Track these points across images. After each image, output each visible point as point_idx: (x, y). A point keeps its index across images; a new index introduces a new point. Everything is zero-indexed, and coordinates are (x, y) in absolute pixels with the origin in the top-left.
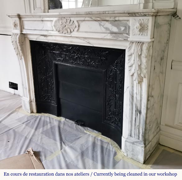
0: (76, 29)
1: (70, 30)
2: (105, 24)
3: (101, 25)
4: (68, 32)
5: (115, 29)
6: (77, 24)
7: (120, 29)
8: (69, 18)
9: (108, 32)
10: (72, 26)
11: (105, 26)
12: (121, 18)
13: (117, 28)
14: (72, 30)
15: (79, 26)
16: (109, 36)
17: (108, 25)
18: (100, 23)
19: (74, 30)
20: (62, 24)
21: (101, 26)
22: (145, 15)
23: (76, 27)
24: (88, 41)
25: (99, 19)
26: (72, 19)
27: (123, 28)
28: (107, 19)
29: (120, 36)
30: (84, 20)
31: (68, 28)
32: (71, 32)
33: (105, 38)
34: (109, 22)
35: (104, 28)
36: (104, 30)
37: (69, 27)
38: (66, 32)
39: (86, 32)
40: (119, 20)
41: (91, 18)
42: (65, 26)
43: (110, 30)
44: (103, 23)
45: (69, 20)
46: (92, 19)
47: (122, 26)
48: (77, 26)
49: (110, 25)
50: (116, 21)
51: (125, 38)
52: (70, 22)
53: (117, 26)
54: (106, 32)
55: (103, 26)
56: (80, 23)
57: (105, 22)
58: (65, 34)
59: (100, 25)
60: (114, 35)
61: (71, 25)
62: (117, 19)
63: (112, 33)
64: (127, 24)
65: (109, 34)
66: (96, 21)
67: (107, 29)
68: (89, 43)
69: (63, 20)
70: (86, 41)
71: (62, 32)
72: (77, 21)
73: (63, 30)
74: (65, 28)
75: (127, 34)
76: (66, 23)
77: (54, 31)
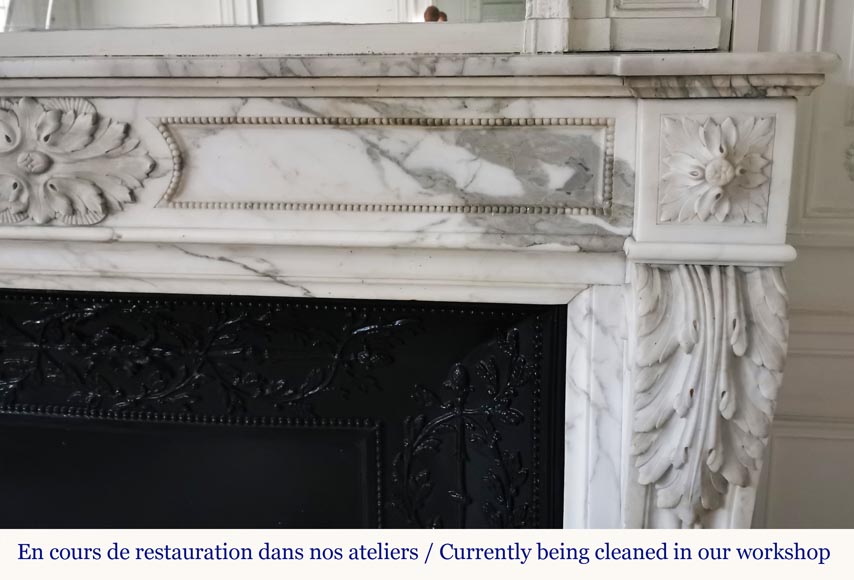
0: (159, 186)
1: (101, 195)
2: (417, 145)
3: (383, 153)
4: (73, 211)
5: (498, 181)
6: (162, 149)
7: (542, 181)
8: (85, 106)
9: (446, 199)
10: (119, 164)
11: (414, 161)
12: (544, 110)
13: (519, 173)
14: (118, 194)
15: (183, 162)
16: (456, 230)
17: (437, 152)
18: (373, 138)
19: (143, 195)
20: (17, 150)
21: (385, 162)
22: (759, 94)
23: (154, 166)
24: (262, 267)
25: (363, 111)
26: (116, 111)
27: (558, 176)
28: (437, 110)
29: (542, 226)
30: (232, 122)
31: (80, 177)
32: (107, 208)
33: (431, 241)
34: (451, 134)
35: (408, 172)
36: (409, 189)
37: (86, 167)
38: (60, 205)
39: (251, 206)
40: (530, 123)
41: (295, 102)
42: (49, 163)
43: (460, 184)
44: (396, 139)
45: (86, 121)
46: (305, 115)
47: (552, 159)
48: (168, 164)
49: (463, 153)
50: (508, 124)
51: (584, 242)
52: (92, 135)
53: (518, 161)
54: (423, 200)
55: (398, 162)
56: (188, 143)
57: (415, 134)
58: (48, 222)
59: (374, 152)
60: (497, 220)
61: (107, 156)
62: (516, 111)
63: (477, 206)
64: (596, 149)
65: (459, 217)
66: (335, 123)
67: (430, 178)
68: (271, 276)
69: (27, 115)
70: (245, 267)
71: (13, 209)
72: (166, 126)
73: (24, 198)
74: (43, 178)
75: (596, 210)
76: (53, 141)
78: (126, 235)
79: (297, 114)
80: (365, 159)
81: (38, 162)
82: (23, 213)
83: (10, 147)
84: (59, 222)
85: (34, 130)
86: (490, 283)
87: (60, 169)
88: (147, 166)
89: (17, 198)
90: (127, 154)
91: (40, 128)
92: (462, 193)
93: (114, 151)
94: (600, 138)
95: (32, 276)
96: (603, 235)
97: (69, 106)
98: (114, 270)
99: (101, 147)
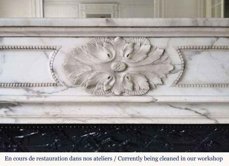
0: (174, 77)
4: (134, 89)
6: (177, 59)
8: (146, 41)
10: (158, 67)
14: (155, 81)
15: (185, 66)
19: (166, 82)
23: (174, 68)
24: (203, 112)
26: (159, 43)
30: (210, 48)
31: (140, 74)
37: (143, 69)
38: (129, 86)
39: (213, 85)
42: (127, 67)
48: (179, 67)
52: (148, 55)
56: (187, 58)
58: (122, 94)
61: (153, 64)
68: (206, 116)
69: (117, 45)
70: (196, 112)
71: (105, 89)
72: (180, 50)
73: (111, 83)
74: (123, 74)
76: (130, 57)
77: (59, 88)
78: (160, 99)
81: (122, 67)
82: (109, 90)
83: (109, 60)
84: (125, 94)
85: (121, 52)
87: (130, 70)
88: (172, 68)
89: (108, 83)
90: (162, 63)
91: (125, 51)
93: (156, 62)
95: (97, 118)
97: (138, 41)
98: (138, 115)
99: (151, 60)
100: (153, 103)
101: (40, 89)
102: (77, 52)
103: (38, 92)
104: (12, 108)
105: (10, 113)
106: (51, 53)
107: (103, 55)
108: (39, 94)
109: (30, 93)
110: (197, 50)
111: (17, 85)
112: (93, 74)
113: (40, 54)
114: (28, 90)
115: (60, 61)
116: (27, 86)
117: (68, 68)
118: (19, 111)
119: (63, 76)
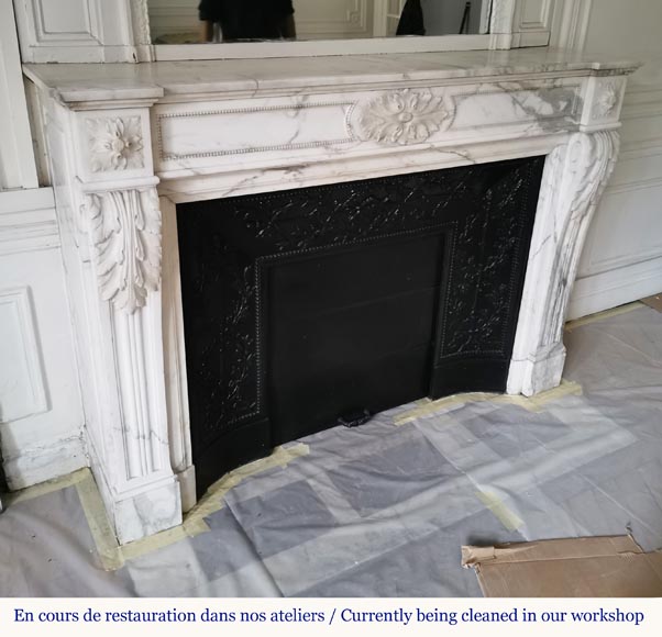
0: (447, 122)
3: (517, 102)
4: (415, 138)
5: (547, 109)
6: (450, 105)
7: (558, 108)
8: (427, 91)
9: (533, 118)
10: (435, 115)
11: (526, 104)
13: (553, 106)
14: (433, 128)
15: (455, 112)
17: (533, 100)
18: (515, 96)
19: (441, 128)
20: (401, 112)
21: (517, 106)
24: (464, 154)
25: (516, 86)
26: (437, 91)
27: (563, 105)
28: (537, 84)
29: (559, 124)
30: (475, 94)
31: (422, 122)
35: (523, 108)
36: (521, 113)
37: (424, 118)
39: (476, 127)
40: (561, 87)
41: (498, 84)
42: (412, 116)
43: (537, 111)
44: (522, 96)
46: (499, 89)
47: (562, 100)
48: (451, 113)
49: (539, 99)
50: (555, 87)
51: (570, 128)
53: (553, 101)
54: (526, 118)
55: (520, 105)
56: (457, 104)
58: (405, 144)
59: (515, 102)
60: (546, 123)
61: (432, 112)
62: (558, 83)
63: (541, 119)
64: (573, 95)
65: (537, 124)
66: (507, 91)
67: (529, 110)
68: (467, 157)
69: (406, 96)
70: (460, 155)
71: (393, 140)
72: (453, 97)
73: (399, 134)
74: (409, 124)
75: (573, 117)
76: (416, 108)
77: (355, 143)
78: (436, 145)
79: (497, 88)
80: (511, 105)
81: (409, 117)
82: (396, 141)
83: (399, 111)
84: (408, 144)
85: (409, 102)
86: (533, 149)
87: (415, 119)
88: (446, 114)
89: (396, 135)
90: (439, 110)
91: (411, 102)
92: (537, 115)
93: (434, 110)
94: (576, 91)
96: (574, 125)
97: (421, 91)
99: (431, 108)
100: (431, 149)
101: (338, 146)
102: (373, 105)
103: (336, 150)
104: (302, 171)
105: (298, 176)
106: (348, 108)
107: (394, 107)
108: (337, 151)
109: (329, 151)
110: (465, 96)
111: (317, 144)
112: (384, 127)
113: (338, 110)
114: (327, 148)
115: (356, 115)
116: (326, 145)
117: (364, 122)
118: (307, 172)
119: (359, 131)
